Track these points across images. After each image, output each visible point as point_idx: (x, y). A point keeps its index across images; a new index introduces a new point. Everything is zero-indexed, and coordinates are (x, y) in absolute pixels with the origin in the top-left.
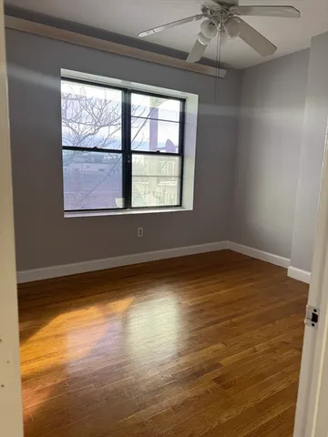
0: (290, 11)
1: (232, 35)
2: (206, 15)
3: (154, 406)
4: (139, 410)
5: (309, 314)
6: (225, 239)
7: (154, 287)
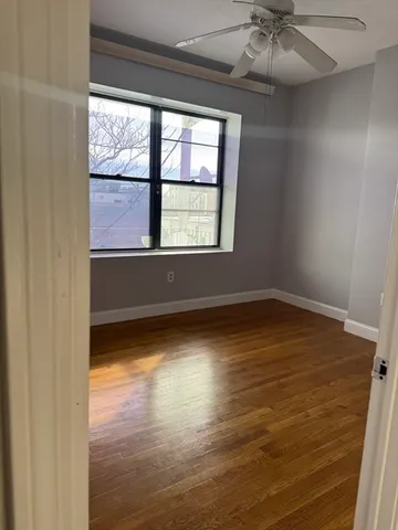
0: (352, 22)
1: (286, 48)
2: (256, 24)
3: (192, 478)
4: (175, 481)
5: (377, 366)
6: (270, 287)
7: (186, 342)
